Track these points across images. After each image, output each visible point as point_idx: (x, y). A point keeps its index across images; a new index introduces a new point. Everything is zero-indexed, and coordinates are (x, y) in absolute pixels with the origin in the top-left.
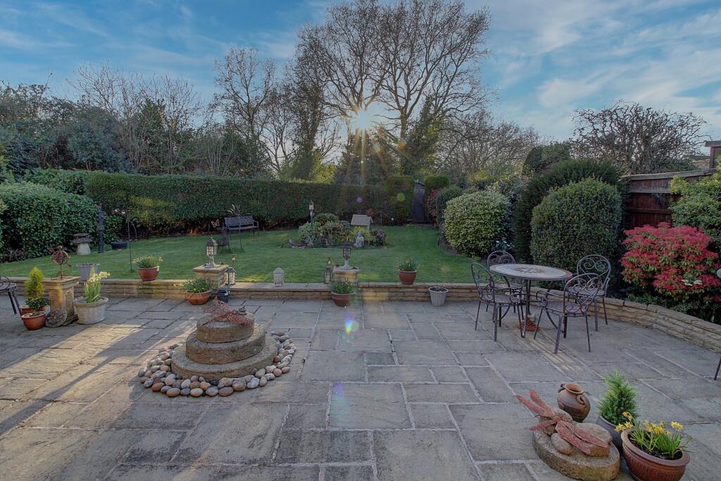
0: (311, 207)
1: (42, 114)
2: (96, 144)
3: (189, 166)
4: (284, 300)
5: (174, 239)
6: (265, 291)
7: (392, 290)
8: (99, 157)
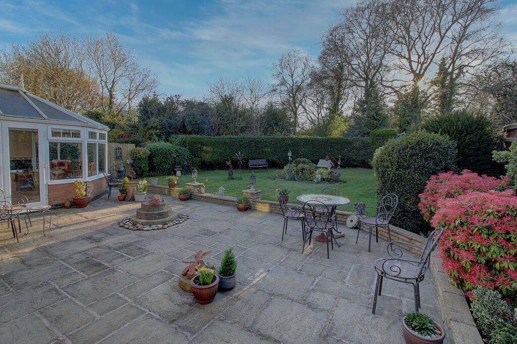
0: (290, 154)
1: (181, 109)
2: (196, 121)
3: (242, 130)
4: (219, 204)
5: (224, 171)
6: (212, 198)
7: (273, 206)
8: (196, 128)
